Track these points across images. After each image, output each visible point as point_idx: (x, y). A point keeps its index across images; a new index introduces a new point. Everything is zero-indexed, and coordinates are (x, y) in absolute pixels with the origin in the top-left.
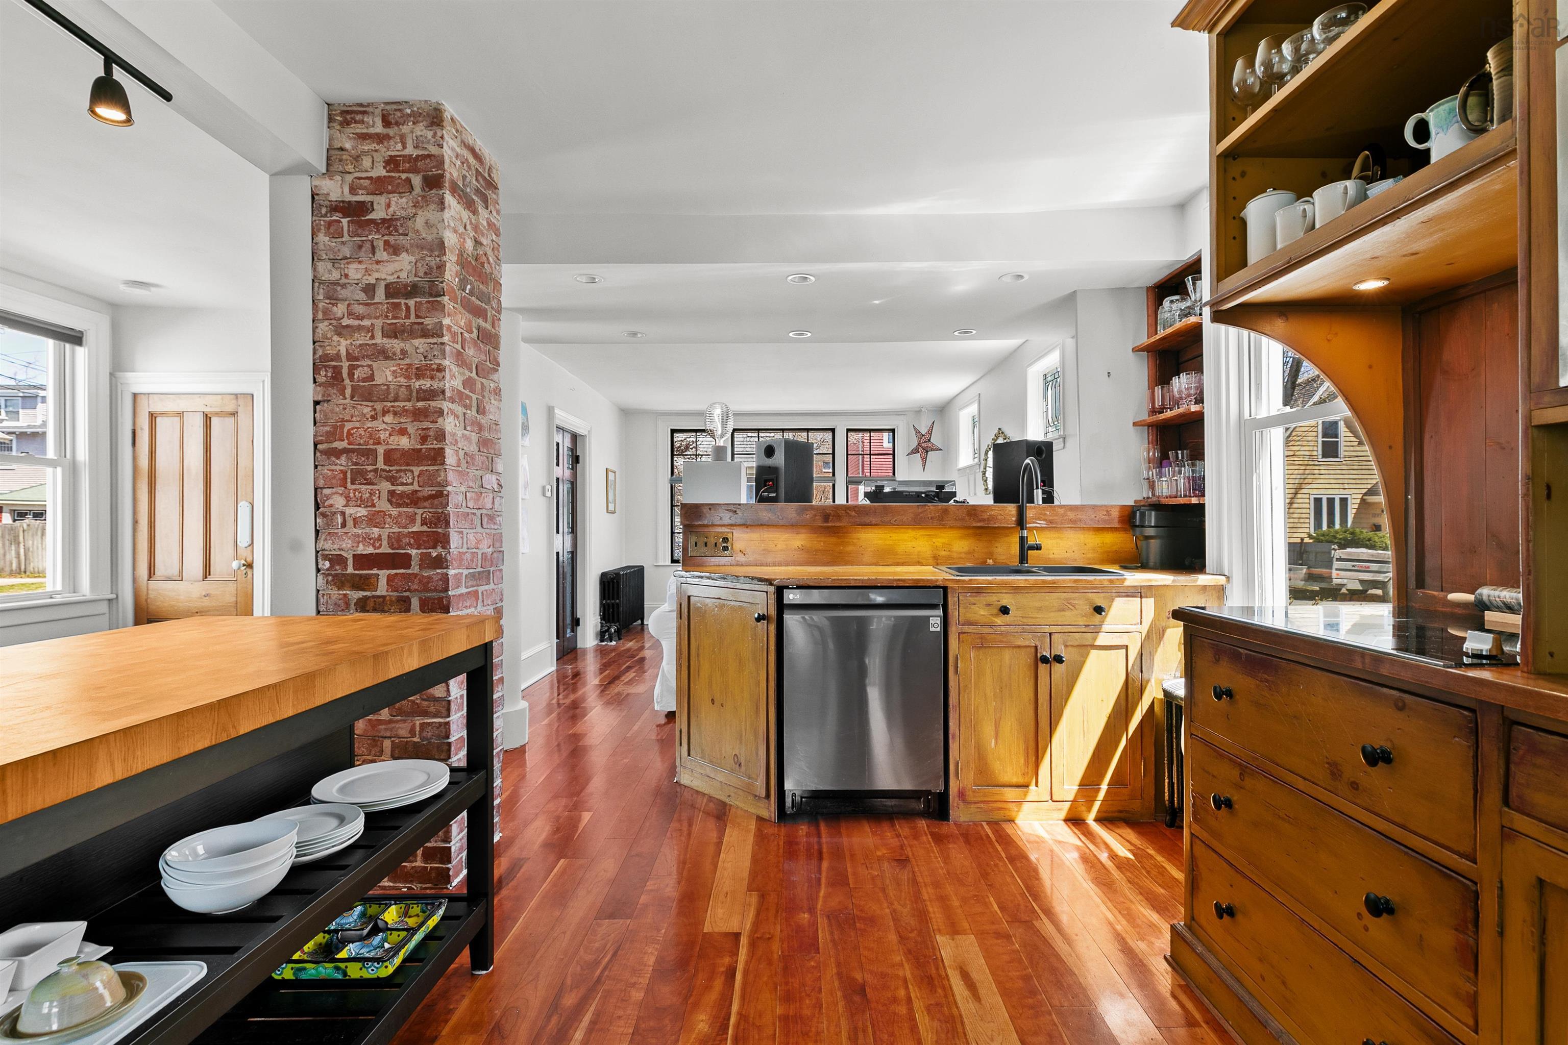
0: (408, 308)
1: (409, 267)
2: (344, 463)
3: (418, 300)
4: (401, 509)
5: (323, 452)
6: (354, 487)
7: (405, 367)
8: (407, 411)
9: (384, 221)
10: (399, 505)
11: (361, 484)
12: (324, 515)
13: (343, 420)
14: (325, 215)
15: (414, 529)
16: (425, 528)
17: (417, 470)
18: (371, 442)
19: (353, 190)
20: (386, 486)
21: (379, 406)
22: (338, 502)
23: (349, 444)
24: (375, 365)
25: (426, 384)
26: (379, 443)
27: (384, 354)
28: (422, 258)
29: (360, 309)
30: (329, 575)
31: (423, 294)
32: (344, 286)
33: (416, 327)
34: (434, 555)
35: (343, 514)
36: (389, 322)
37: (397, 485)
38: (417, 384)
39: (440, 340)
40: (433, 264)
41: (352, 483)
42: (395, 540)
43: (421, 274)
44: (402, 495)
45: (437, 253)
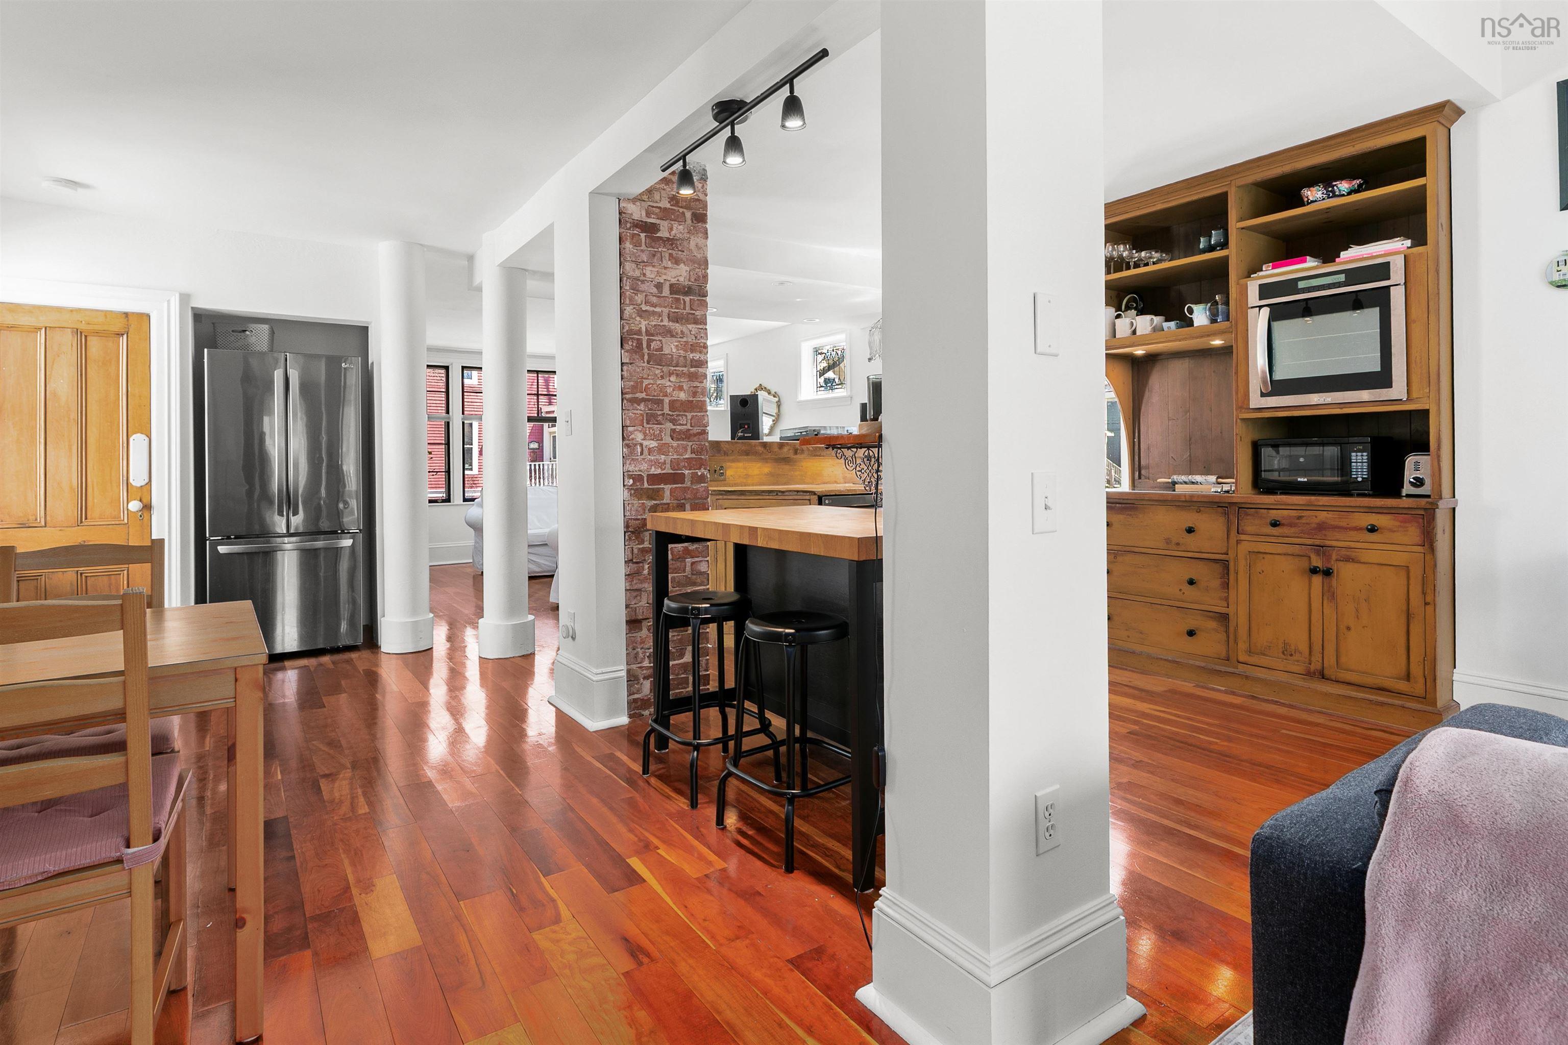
0: (685, 302)
1: (686, 274)
2: (643, 409)
3: (692, 297)
4: (679, 442)
5: (630, 400)
6: (648, 426)
7: (684, 343)
8: (684, 374)
9: (668, 239)
10: (678, 440)
11: (654, 424)
12: (628, 446)
13: (642, 378)
14: (629, 229)
15: (687, 456)
16: (694, 456)
17: (689, 415)
18: (661, 394)
19: (648, 214)
20: (669, 426)
21: (665, 369)
22: (639, 437)
23: (646, 395)
24: (664, 340)
25: (696, 356)
26: (666, 396)
27: (670, 333)
28: (694, 269)
29: (654, 300)
30: (631, 489)
31: (695, 294)
32: (643, 282)
33: (690, 316)
34: (699, 474)
35: (641, 445)
36: (673, 310)
37: (677, 425)
38: (691, 356)
39: (705, 327)
40: (700, 274)
41: (648, 423)
42: (675, 464)
43: (693, 280)
44: (680, 432)
45: (703, 267)
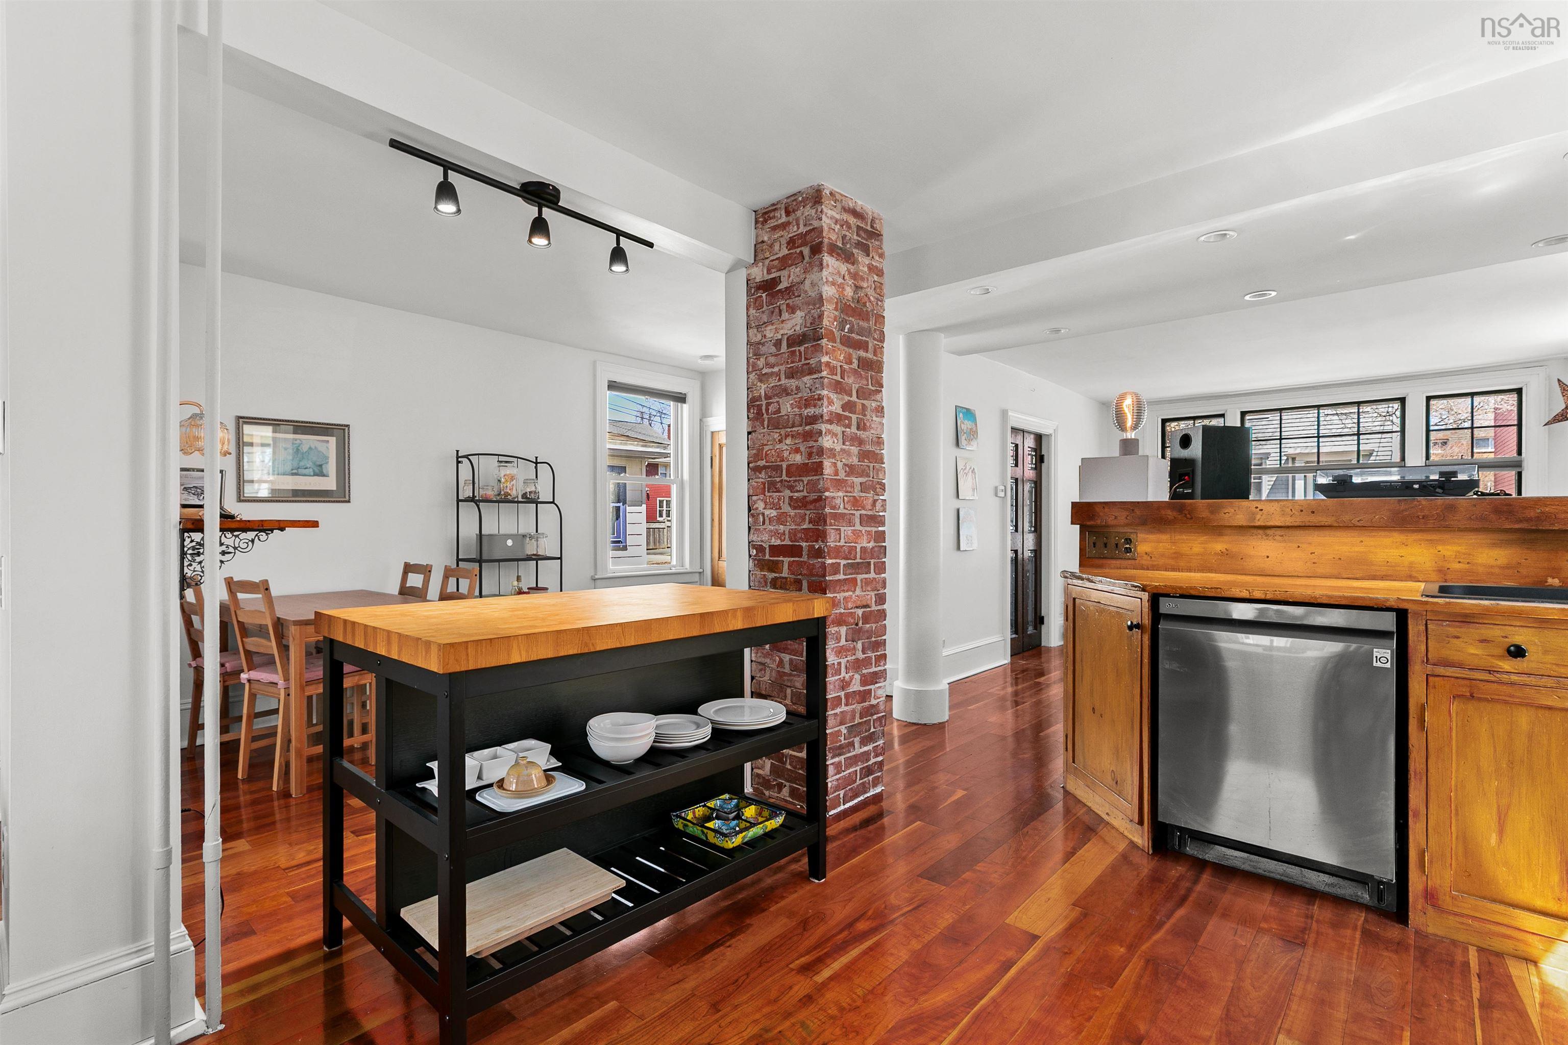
0: (800, 353)
1: (801, 321)
2: (764, 477)
3: (806, 345)
4: (796, 511)
5: (753, 469)
6: (769, 494)
7: (798, 400)
8: (799, 434)
9: (786, 288)
10: (795, 508)
11: (773, 492)
12: (753, 516)
13: (763, 445)
14: (754, 294)
15: (805, 527)
16: (811, 526)
17: (806, 479)
18: (778, 460)
19: (769, 272)
20: (787, 493)
21: (783, 432)
22: (760, 505)
23: (766, 462)
24: (781, 400)
25: (810, 411)
26: (783, 461)
27: (785, 392)
28: (809, 312)
29: (772, 360)
30: (755, 560)
31: (809, 341)
32: (763, 344)
33: (805, 367)
34: (817, 547)
35: (763, 514)
36: (789, 366)
37: (794, 492)
38: (806, 412)
39: (820, 375)
40: (816, 315)
41: (769, 492)
42: (793, 535)
43: (808, 325)
44: (798, 499)
45: (818, 306)
